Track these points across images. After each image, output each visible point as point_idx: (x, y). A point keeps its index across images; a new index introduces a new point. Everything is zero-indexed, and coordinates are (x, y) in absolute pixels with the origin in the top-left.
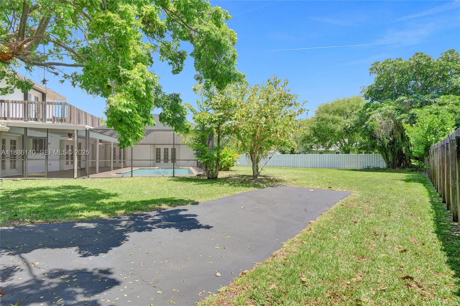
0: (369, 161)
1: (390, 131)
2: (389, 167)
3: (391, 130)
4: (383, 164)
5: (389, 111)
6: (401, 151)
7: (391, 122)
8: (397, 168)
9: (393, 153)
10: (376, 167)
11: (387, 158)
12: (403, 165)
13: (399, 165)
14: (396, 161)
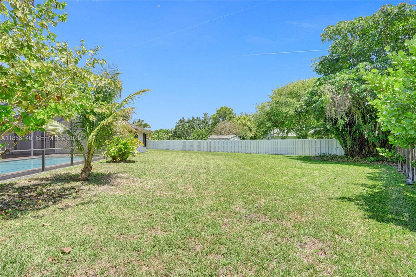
0: (324, 147)
1: (345, 108)
2: (348, 155)
3: (347, 108)
4: (341, 151)
5: (345, 82)
6: (362, 135)
7: (347, 97)
8: (357, 157)
9: (352, 139)
10: (333, 154)
11: (345, 143)
12: (365, 153)
13: (360, 153)
14: (356, 147)
